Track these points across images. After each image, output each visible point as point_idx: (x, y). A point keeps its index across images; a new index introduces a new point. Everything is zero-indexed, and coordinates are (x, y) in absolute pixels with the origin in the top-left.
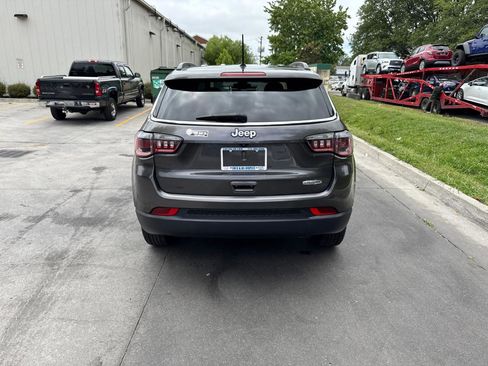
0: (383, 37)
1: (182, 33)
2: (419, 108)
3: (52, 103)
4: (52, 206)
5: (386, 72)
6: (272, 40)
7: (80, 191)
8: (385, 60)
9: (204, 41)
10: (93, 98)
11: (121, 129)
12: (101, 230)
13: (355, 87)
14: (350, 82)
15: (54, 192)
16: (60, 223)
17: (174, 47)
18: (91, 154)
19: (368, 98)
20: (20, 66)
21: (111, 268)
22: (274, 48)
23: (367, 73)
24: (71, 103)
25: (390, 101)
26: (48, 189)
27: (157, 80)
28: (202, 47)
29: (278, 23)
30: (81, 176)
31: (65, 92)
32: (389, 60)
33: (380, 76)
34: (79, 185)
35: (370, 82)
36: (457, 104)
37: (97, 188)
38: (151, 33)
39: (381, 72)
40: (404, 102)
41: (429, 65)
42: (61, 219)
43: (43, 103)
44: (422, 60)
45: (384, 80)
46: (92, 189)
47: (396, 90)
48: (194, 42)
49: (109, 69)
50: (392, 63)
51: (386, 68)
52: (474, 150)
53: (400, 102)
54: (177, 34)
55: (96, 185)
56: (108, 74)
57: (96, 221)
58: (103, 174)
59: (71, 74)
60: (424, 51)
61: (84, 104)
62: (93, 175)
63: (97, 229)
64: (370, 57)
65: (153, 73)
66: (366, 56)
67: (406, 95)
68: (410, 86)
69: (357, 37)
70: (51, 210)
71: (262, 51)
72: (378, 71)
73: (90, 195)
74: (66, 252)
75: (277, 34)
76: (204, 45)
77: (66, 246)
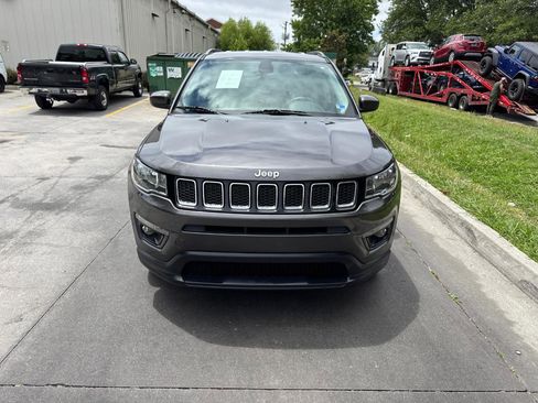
0: (416, 25)
1: (192, 16)
2: (446, 104)
3: (35, 90)
4: (13, 192)
5: (415, 64)
6: (295, 25)
7: (48, 178)
8: (414, 51)
9: (219, 25)
10: (80, 86)
11: (110, 120)
12: (57, 214)
13: (383, 80)
14: (378, 74)
15: (19, 179)
16: (18, 207)
17: (183, 32)
18: (69, 144)
19: (395, 93)
20: (6, 49)
21: (57, 246)
22: (297, 35)
23: (395, 65)
24: (56, 91)
25: (417, 96)
26: (15, 176)
27: (153, 67)
28: (216, 32)
29: (302, 6)
30: (53, 165)
31: (50, 78)
32: (419, 51)
33: (408, 69)
34: (48, 173)
35: (398, 76)
36: (484, 100)
37: (66, 177)
38: (154, 15)
39: (410, 64)
40: (431, 97)
41: (459, 56)
42: (19, 204)
43: (25, 90)
44: (452, 51)
45: (412, 73)
46: (61, 177)
47: (424, 85)
48: (207, 26)
49: (99, 54)
50: (422, 54)
51: (415, 60)
52: (478, 147)
53: (427, 98)
54: (187, 17)
55: (65, 174)
56: (99, 59)
57: (55, 206)
58: (77, 164)
59: (58, 59)
60: (456, 41)
61: (70, 91)
62: (67, 164)
63: (53, 213)
64: (399, 47)
65: (149, 59)
66: (395, 46)
67: (434, 89)
68: (439, 80)
69: (388, 25)
70: (12, 196)
71: (286, 38)
72: (407, 64)
73: (57, 182)
74: (16, 232)
75: (301, 19)
76: (219, 30)
77: (17, 227)
